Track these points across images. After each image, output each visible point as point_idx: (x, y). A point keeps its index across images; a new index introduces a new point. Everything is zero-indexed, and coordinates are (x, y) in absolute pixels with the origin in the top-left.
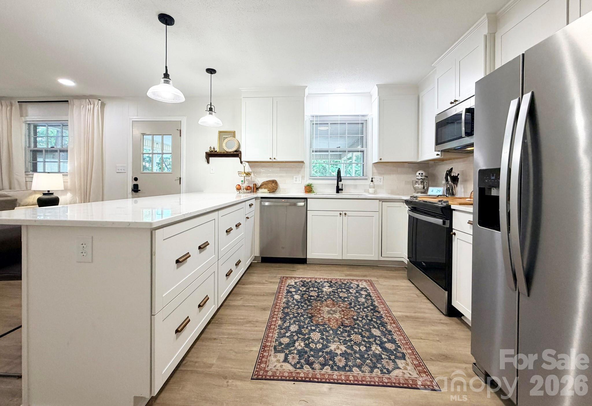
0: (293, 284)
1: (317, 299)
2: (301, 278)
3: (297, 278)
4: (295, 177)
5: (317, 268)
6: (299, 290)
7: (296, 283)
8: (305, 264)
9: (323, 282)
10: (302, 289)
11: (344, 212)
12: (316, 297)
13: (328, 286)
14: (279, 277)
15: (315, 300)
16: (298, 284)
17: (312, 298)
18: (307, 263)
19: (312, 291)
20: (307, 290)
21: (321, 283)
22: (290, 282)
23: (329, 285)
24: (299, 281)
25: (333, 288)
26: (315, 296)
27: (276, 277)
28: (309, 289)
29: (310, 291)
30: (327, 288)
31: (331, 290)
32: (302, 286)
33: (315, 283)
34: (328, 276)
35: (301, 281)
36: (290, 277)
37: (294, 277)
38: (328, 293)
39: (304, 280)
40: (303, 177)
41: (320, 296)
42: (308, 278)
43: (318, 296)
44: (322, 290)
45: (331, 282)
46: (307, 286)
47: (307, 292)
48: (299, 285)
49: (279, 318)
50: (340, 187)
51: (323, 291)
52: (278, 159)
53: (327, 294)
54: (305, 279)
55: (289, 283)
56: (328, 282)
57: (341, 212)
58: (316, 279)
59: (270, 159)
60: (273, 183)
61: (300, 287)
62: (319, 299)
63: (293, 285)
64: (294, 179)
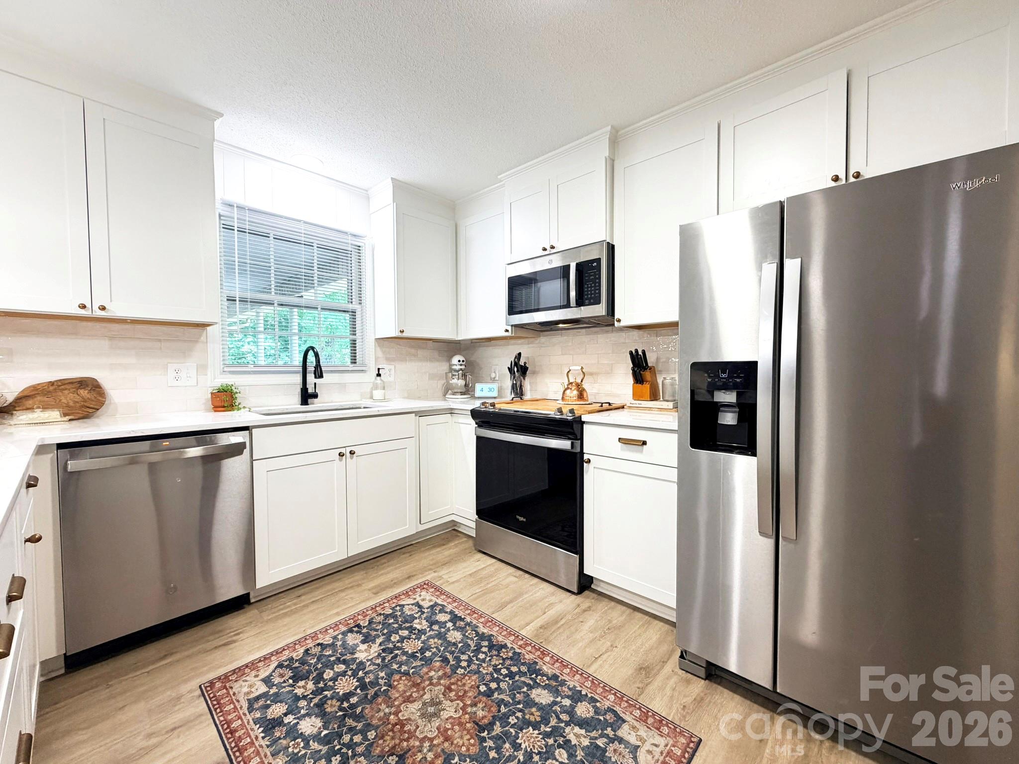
0: (263, 689)
1: (369, 697)
2: (272, 654)
3: (261, 664)
4: (172, 368)
5: (289, 603)
6: (297, 698)
7: (267, 681)
8: (247, 608)
9: (340, 637)
10: (302, 690)
11: (349, 449)
12: (358, 691)
13: (363, 642)
14: (195, 690)
15: (364, 700)
16: (277, 680)
17: (354, 700)
18: (252, 601)
19: (334, 679)
20: (321, 685)
21: (339, 643)
22: (245, 690)
23: (361, 637)
24: (274, 671)
25: (379, 641)
26: (356, 689)
27: (179, 698)
28: (319, 678)
29: (331, 683)
30: (363, 647)
31: (375, 649)
32: (296, 678)
33: (323, 649)
34: (338, 614)
35: (280, 666)
36: (234, 672)
37: (247, 666)
38: (379, 661)
39: (284, 658)
40: (202, 368)
41: (367, 680)
42: (293, 646)
43: (363, 686)
44: (358, 661)
45: (358, 626)
46: (309, 672)
47: (326, 693)
48: (284, 682)
50: (311, 390)
51: (361, 663)
53: (378, 665)
54: (286, 652)
55: (248, 693)
56: (351, 631)
57: (343, 450)
58: (314, 636)
59: (83, 307)
60: (79, 388)
61: (293, 686)
62: (372, 692)
63: (264, 695)
64: (171, 373)
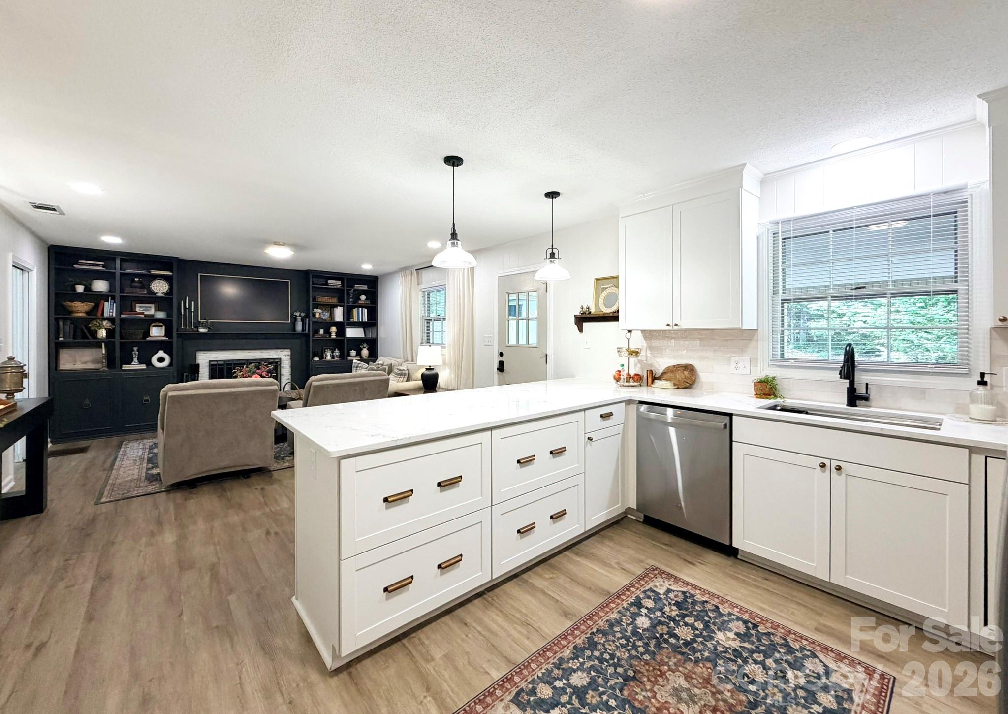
0: (662, 591)
1: (680, 649)
2: (692, 585)
3: (680, 583)
4: (733, 359)
5: (754, 576)
6: (661, 610)
7: (669, 591)
8: (732, 559)
9: (734, 617)
10: (669, 610)
11: (834, 464)
12: (682, 642)
13: (737, 634)
14: (648, 564)
15: (675, 648)
16: (671, 595)
17: (672, 640)
18: (739, 557)
19: (686, 624)
20: (677, 619)
21: (726, 618)
22: (657, 584)
23: (742, 629)
24: (677, 591)
25: (746, 645)
26: (682, 639)
27: (642, 561)
28: (684, 616)
29: (681, 624)
30: (731, 635)
31: (736, 644)
32: (677, 604)
33: (713, 610)
34: (762, 609)
35: (684, 593)
36: (668, 574)
37: (676, 578)
38: (720, 649)
39: (692, 592)
40: (753, 361)
41: (695, 645)
42: (704, 592)
43: (687, 644)
44: (713, 635)
45: (755, 626)
46: (687, 609)
47: (672, 623)
48: (671, 599)
49: (574, 645)
51: (712, 638)
52: (684, 325)
53: (716, 649)
54: (698, 592)
55: (656, 586)
56: (745, 622)
57: (827, 462)
58: (723, 602)
59: (668, 325)
60: (684, 370)
61: (670, 604)
62: (685, 650)
63: (657, 594)
64: (733, 364)
